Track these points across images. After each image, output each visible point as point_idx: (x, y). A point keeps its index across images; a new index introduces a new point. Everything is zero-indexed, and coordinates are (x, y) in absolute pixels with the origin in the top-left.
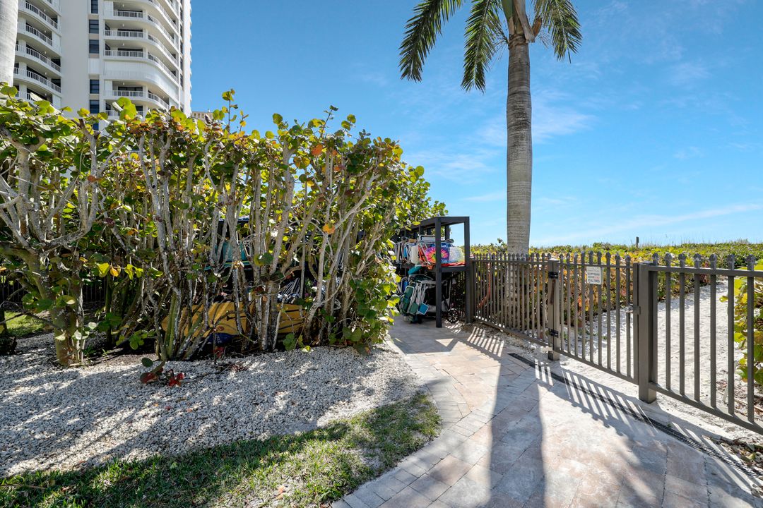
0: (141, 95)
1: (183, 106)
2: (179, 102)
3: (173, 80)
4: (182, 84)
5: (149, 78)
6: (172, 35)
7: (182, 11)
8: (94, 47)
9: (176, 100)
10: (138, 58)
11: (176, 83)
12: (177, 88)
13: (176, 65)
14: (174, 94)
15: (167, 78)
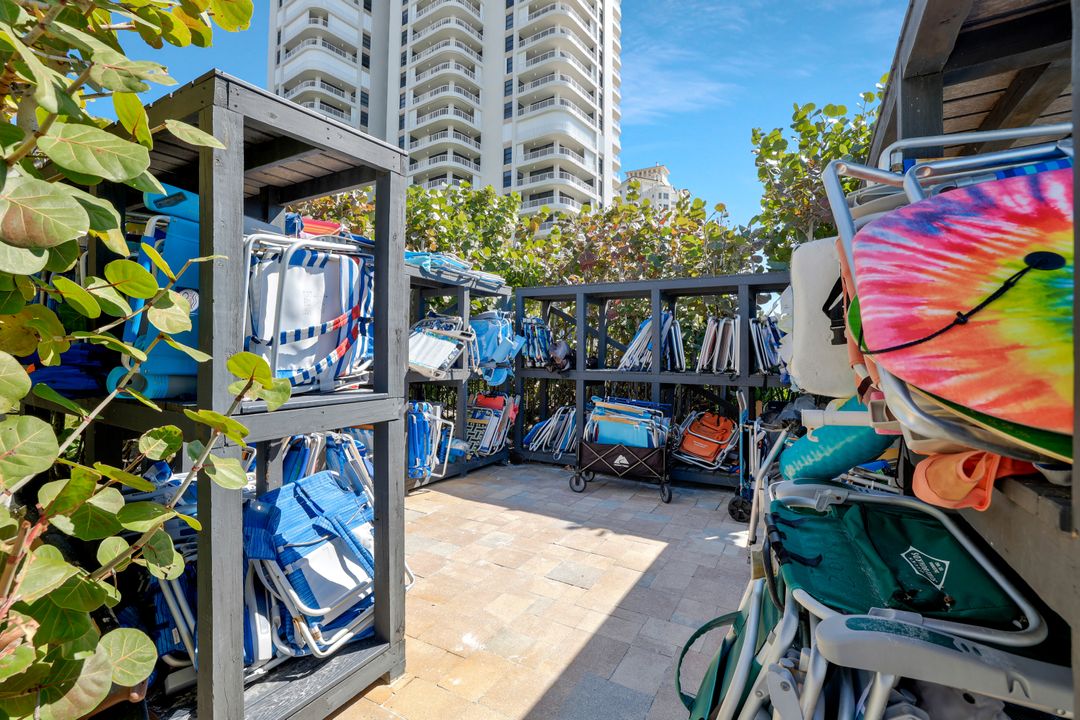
0: (552, 152)
1: (603, 156)
2: (596, 152)
3: (589, 124)
4: (601, 128)
5: (559, 128)
6: (589, 67)
7: (602, 33)
8: (508, 111)
9: (593, 150)
10: (549, 108)
11: (593, 127)
12: (595, 133)
13: (593, 104)
14: (591, 142)
15: (583, 123)
